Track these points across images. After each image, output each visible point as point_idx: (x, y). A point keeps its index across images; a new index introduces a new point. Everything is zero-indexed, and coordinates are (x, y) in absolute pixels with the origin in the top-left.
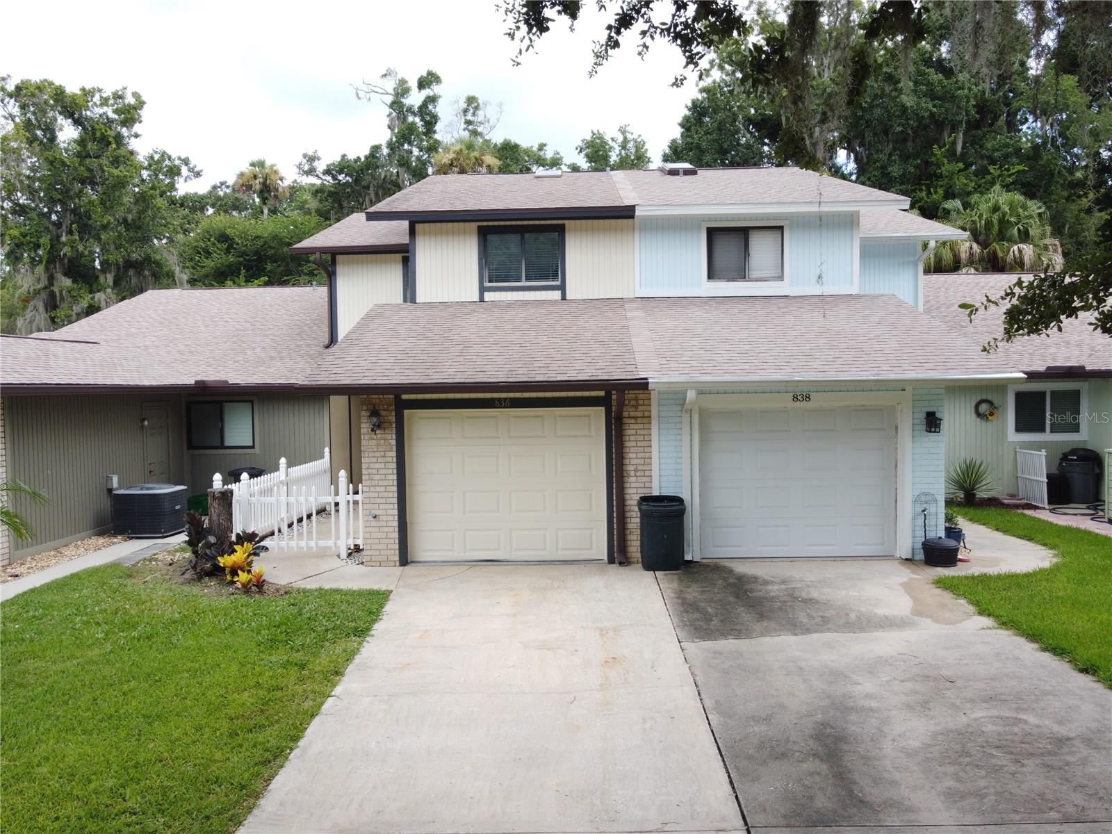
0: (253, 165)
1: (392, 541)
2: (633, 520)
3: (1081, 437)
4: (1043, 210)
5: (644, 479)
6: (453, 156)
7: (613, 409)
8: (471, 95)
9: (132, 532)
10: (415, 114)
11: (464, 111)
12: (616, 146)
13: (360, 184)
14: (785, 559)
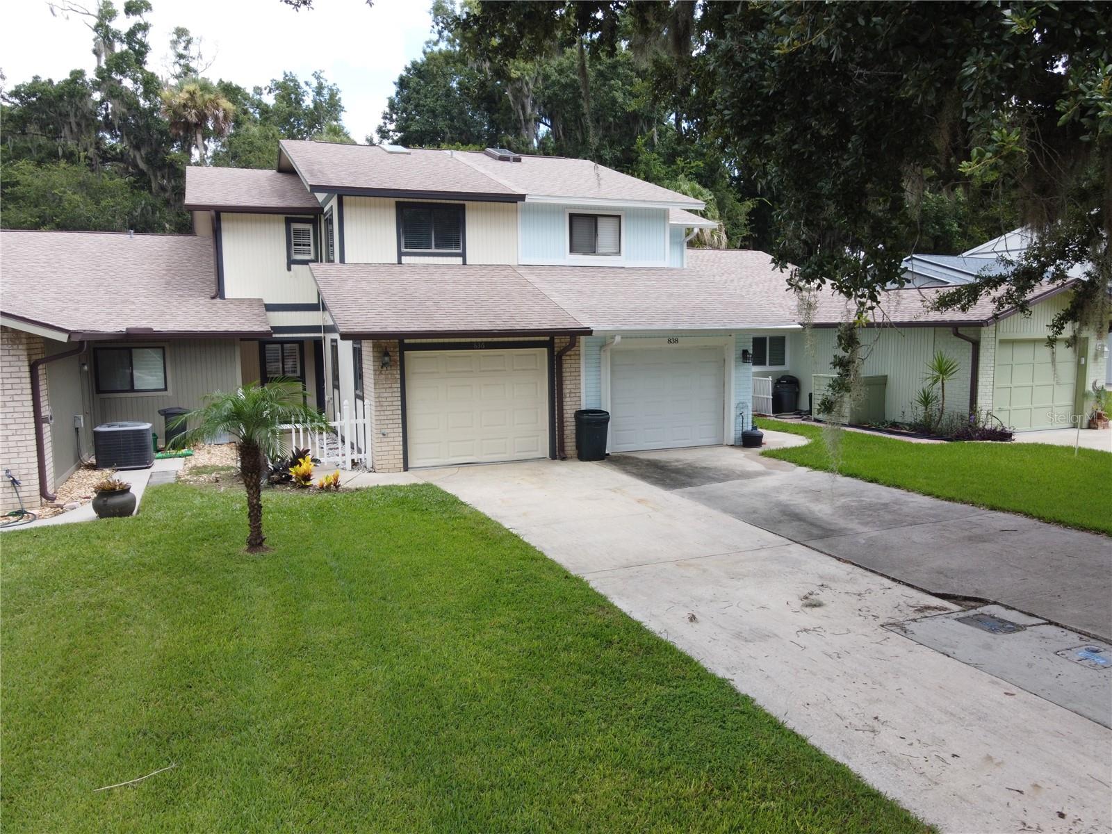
1: (398, 452)
2: (569, 428)
3: (787, 368)
4: (712, 197)
5: (576, 399)
6: (187, 96)
7: (556, 349)
8: (181, 26)
9: (118, 466)
10: (122, 42)
11: (175, 43)
12: (310, 91)
13: (56, 111)
14: (661, 450)
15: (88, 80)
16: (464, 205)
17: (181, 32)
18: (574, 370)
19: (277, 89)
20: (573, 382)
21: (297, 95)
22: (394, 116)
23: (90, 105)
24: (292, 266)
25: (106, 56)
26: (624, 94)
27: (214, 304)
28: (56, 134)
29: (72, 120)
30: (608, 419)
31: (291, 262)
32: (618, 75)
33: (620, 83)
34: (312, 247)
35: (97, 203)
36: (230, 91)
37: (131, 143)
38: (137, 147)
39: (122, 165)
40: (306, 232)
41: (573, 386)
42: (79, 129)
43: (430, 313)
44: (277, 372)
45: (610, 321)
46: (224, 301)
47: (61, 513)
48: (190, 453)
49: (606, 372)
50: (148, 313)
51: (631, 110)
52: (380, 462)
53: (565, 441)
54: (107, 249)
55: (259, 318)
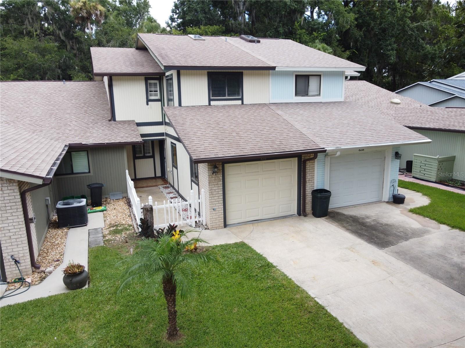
1: (221, 218)
2: (308, 199)
4: (332, 50)
5: (312, 183)
6: (82, 4)
7: (303, 158)
9: (70, 225)
13: (22, 12)
14: (352, 206)
16: (242, 72)
18: (311, 168)
20: (310, 175)
23: (37, 9)
24: (149, 102)
26: (290, 0)
27: (111, 125)
28: (22, 23)
29: (29, 16)
30: (331, 195)
31: (148, 101)
37: (57, 27)
38: (60, 29)
39: (53, 38)
40: (155, 84)
41: (311, 177)
42: (32, 21)
43: (237, 142)
44: (141, 153)
45: (332, 142)
46: (116, 122)
47: (44, 278)
48: (105, 209)
49: (327, 168)
50: (78, 132)
51: (293, 8)
52: (212, 224)
53: (306, 206)
54: (53, 91)
55: (135, 133)
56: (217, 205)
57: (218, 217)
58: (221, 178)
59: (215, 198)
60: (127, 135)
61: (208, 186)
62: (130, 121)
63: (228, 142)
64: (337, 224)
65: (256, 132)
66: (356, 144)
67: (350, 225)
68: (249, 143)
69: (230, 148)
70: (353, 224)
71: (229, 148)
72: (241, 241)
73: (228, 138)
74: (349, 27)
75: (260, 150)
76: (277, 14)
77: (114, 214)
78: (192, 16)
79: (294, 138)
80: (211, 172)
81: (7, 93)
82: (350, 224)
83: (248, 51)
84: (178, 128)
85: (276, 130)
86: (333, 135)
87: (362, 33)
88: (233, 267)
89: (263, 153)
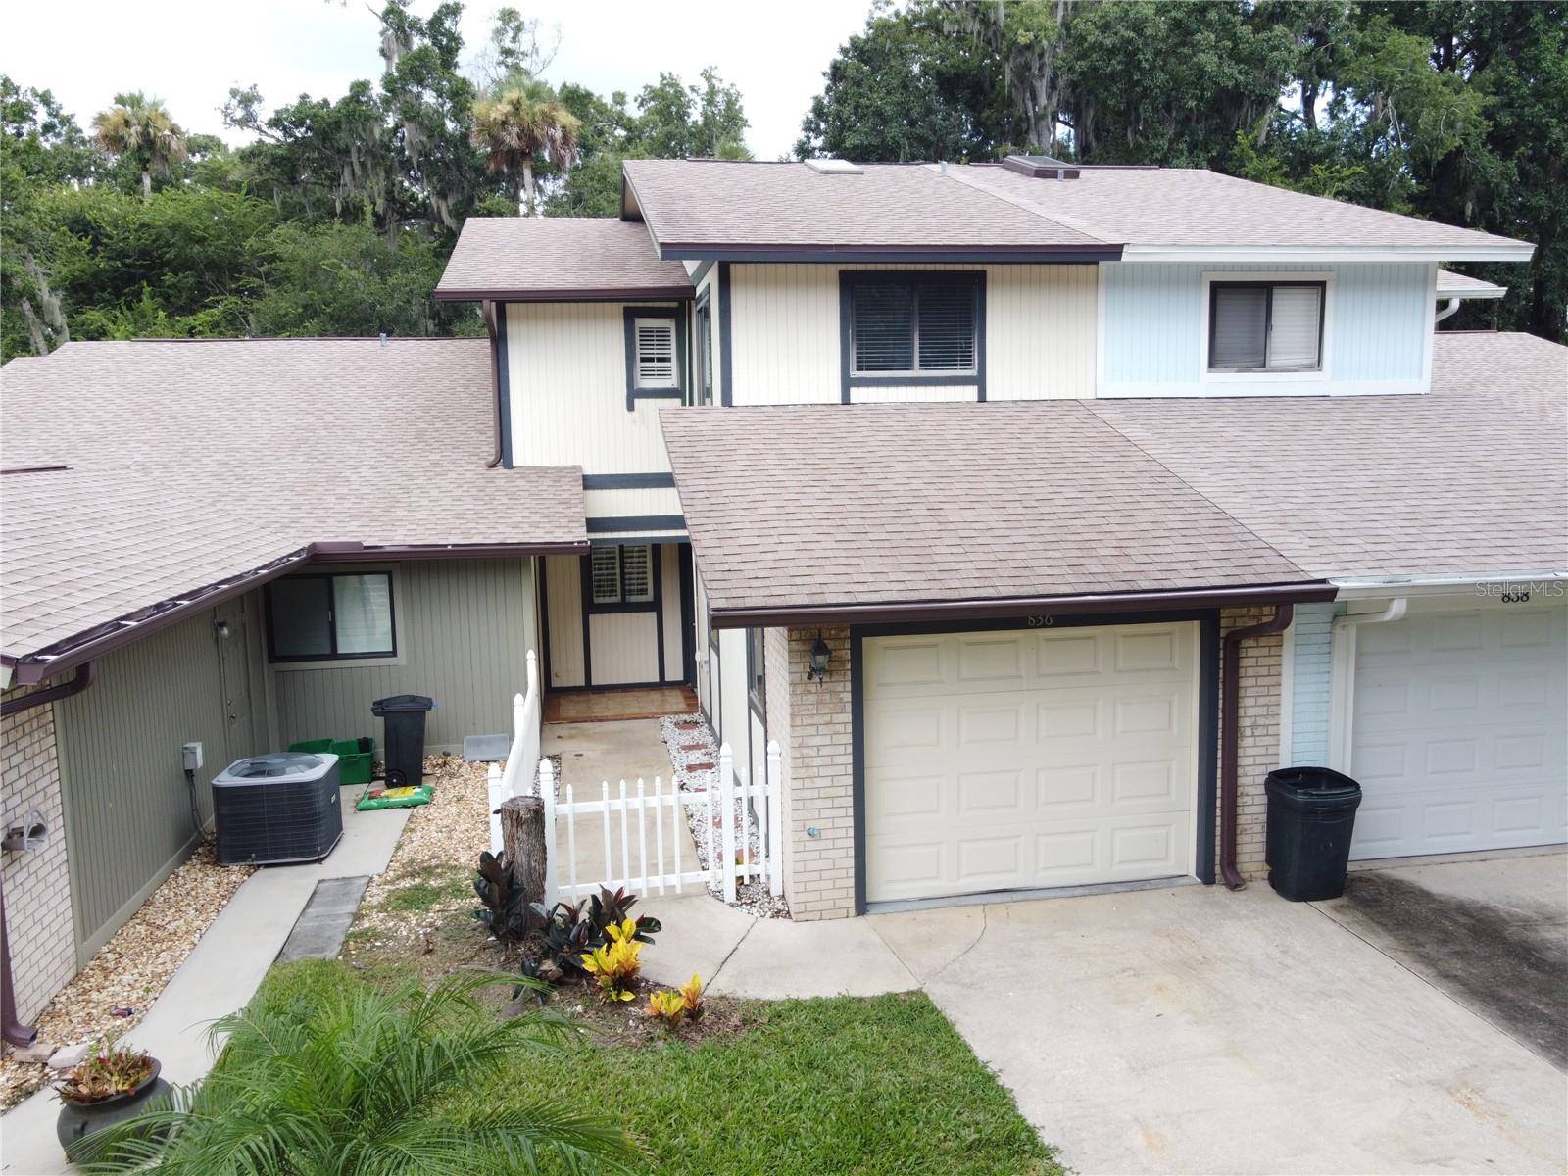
0: (120, 100)
1: (842, 873)
5: (1267, 741)
6: (508, 108)
7: (1223, 623)
8: (507, 7)
9: (258, 857)
10: (423, 34)
11: (499, 33)
12: (698, 99)
13: (333, 146)
14: (1467, 857)
15: (375, 97)
16: (985, 272)
17: (508, 15)
18: (1264, 671)
19: (652, 99)
20: (1261, 701)
21: (680, 106)
22: (823, 126)
23: (377, 133)
24: (637, 401)
25: (399, 57)
26: (1221, 57)
27: (491, 480)
28: (335, 180)
29: (355, 158)
30: (1356, 802)
31: (634, 394)
32: (1209, 25)
33: (1213, 37)
34: (674, 365)
35: (384, 281)
36: (576, 99)
37: (435, 188)
38: (442, 195)
39: (424, 223)
40: (663, 334)
41: (1263, 711)
42: (363, 172)
43: (924, 543)
44: (612, 593)
45: (1367, 556)
46: (512, 471)
47: (30, 1093)
48: (425, 797)
49: (1343, 673)
50: (366, 503)
51: (1231, 84)
52: (802, 897)
53: (1239, 839)
54: (337, 370)
55: (569, 512)
56: (825, 813)
57: (829, 865)
58: (848, 697)
59: (819, 783)
60: (535, 518)
61: (789, 729)
62: (565, 468)
63: (887, 544)
64: (1388, 940)
65: (1013, 508)
66: (1487, 568)
67: (1457, 953)
68: (977, 548)
69: (884, 569)
70: (1470, 947)
71: (878, 569)
72: (914, 987)
73: (889, 528)
74: (1458, 142)
75: (1018, 582)
76: (1168, 108)
77: (445, 822)
78: (866, 134)
79: (1184, 532)
80: (803, 669)
81: (188, 377)
82: (1459, 948)
83: (1022, 201)
84: (689, 483)
85: (1106, 500)
86: (1375, 525)
87: (1512, 164)
88: (837, 1134)
89: (1032, 591)
